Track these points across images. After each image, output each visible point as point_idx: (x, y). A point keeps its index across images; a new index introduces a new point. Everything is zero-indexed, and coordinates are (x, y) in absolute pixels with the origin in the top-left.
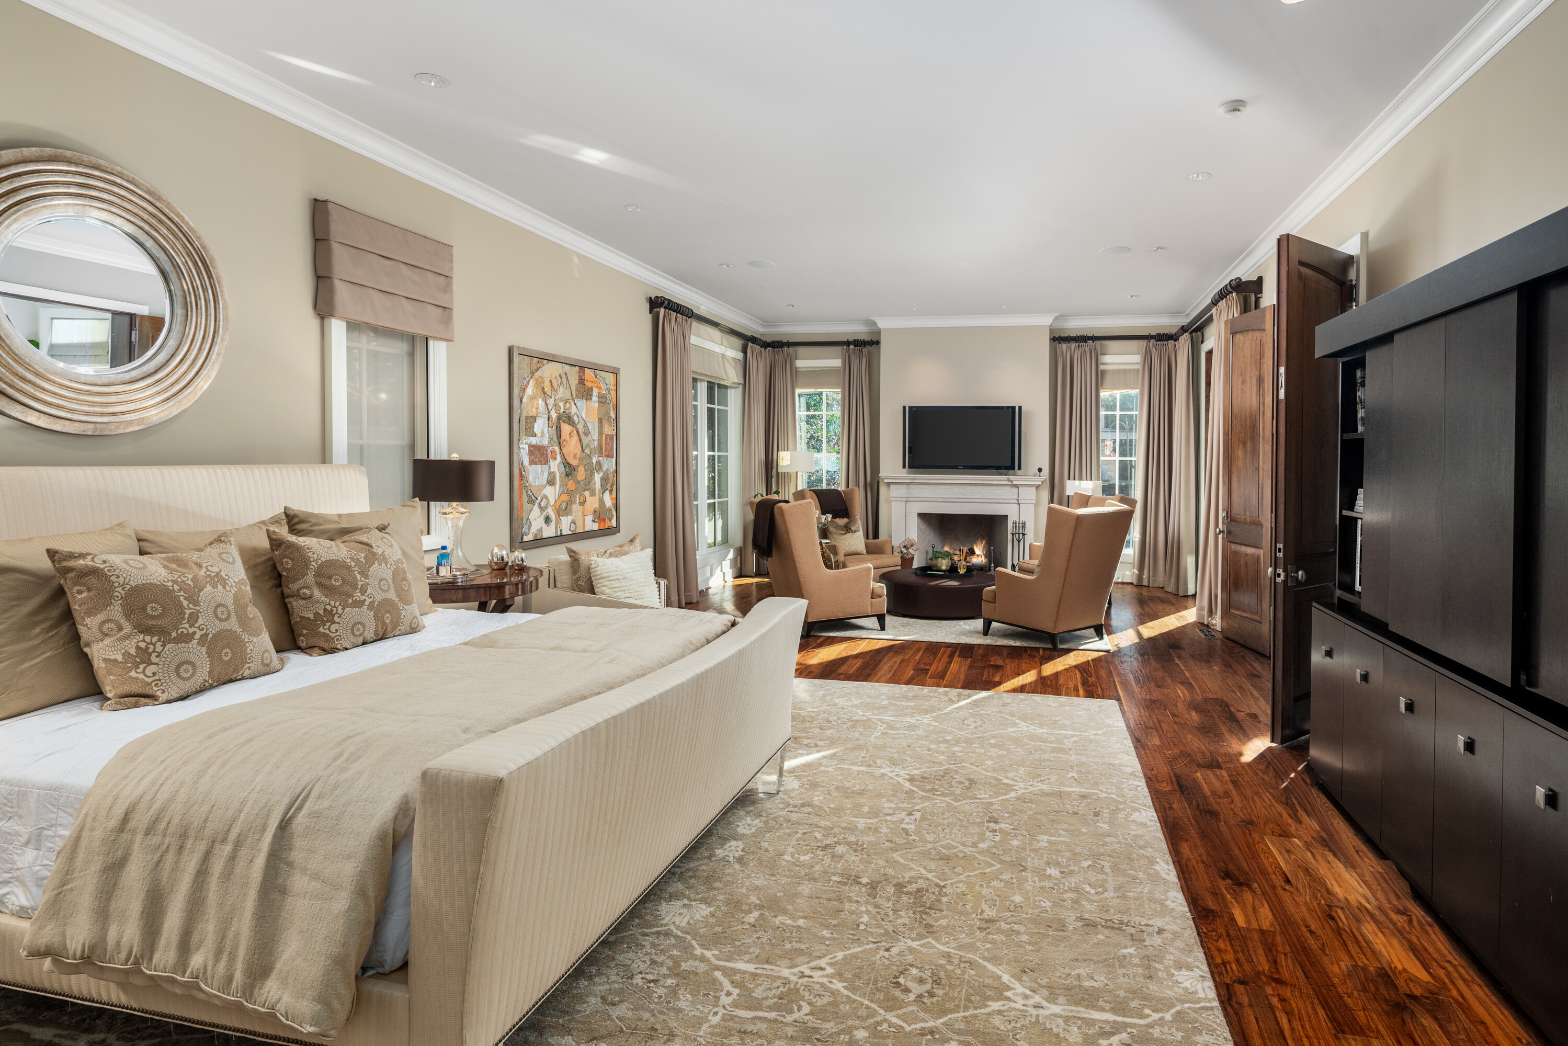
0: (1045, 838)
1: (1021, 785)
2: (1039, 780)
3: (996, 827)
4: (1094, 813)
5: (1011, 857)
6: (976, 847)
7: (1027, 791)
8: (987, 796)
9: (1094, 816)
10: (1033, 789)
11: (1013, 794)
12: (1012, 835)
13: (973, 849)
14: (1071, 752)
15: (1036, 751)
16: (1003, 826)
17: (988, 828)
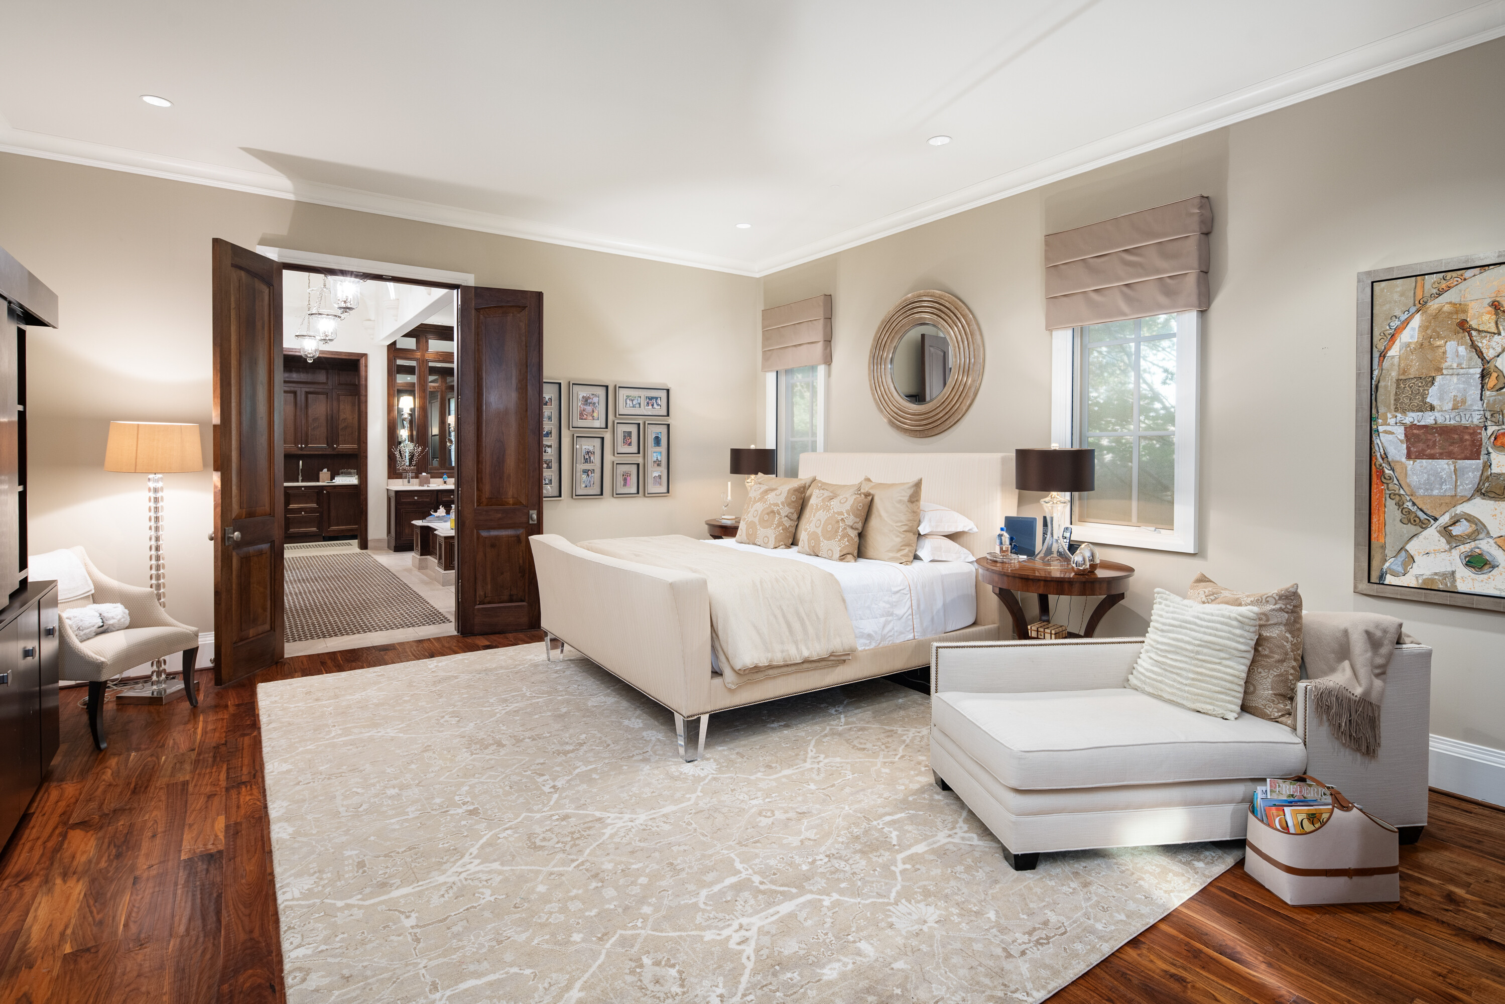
0: (411, 816)
1: (472, 868)
2: (455, 888)
3: (465, 808)
4: (365, 866)
5: (434, 789)
6: (469, 786)
7: (460, 862)
8: (501, 836)
9: (364, 861)
10: (454, 869)
11: (474, 850)
12: (445, 806)
13: (471, 783)
14: (429, 979)
15: (491, 950)
16: (460, 811)
17: (473, 804)
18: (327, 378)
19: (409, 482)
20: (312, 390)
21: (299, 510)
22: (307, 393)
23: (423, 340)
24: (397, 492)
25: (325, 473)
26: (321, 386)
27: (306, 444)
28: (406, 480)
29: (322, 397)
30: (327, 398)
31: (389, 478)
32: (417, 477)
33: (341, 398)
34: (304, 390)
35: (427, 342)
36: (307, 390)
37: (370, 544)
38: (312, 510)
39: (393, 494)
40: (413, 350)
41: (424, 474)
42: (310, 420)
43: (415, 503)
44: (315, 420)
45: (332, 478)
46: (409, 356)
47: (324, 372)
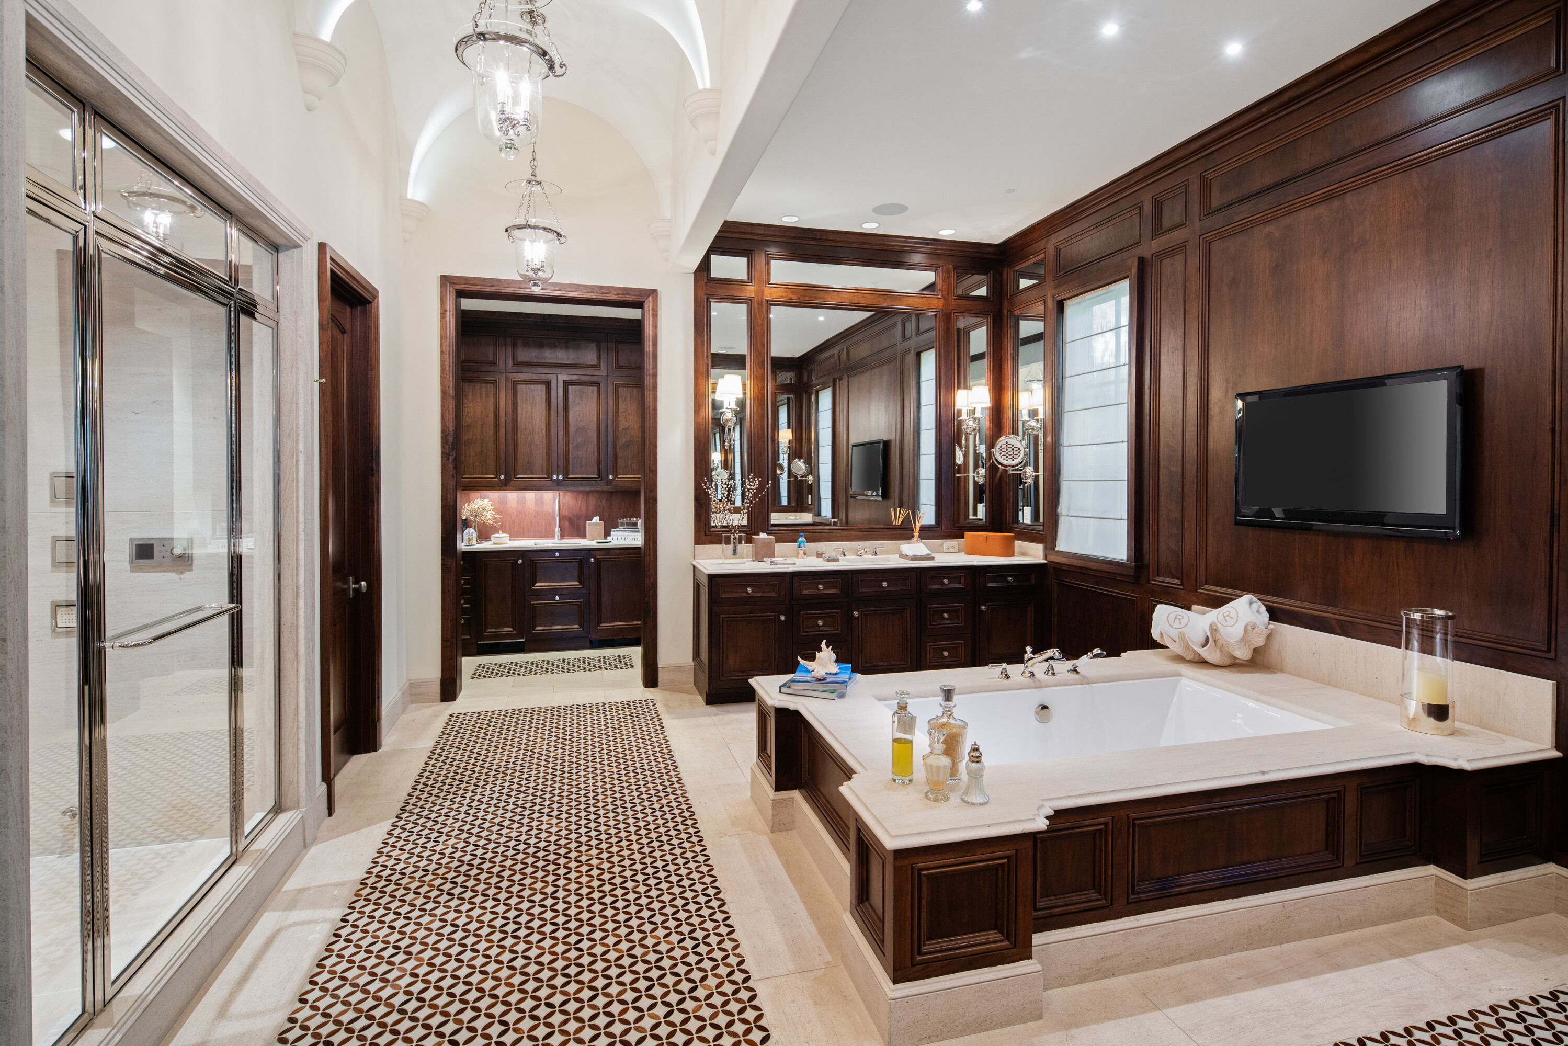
18: (599, 358)
19: (735, 553)
20: (574, 378)
21: (553, 592)
22: (567, 384)
23: (760, 260)
24: (712, 578)
25: (596, 524)
26: (589, 372)
27: (566, 474)
28: (729, 548)
29: (592, 390)
30: (599, 391)
31: (697, 542)
32: (749, 541)
33: (622, 391)
34: (563, 378)
35: (768, 264)
36: (566, 378)
37: (662, 676)
38: (572, 592)
39: (704, 581)
40: (742, 281)
41: (763, 535)
42: (572, 430)
43: (748, 600)
44: (580, 430)
45: (607, 534)
46: (734, 293)
47: (593, 345)
